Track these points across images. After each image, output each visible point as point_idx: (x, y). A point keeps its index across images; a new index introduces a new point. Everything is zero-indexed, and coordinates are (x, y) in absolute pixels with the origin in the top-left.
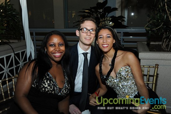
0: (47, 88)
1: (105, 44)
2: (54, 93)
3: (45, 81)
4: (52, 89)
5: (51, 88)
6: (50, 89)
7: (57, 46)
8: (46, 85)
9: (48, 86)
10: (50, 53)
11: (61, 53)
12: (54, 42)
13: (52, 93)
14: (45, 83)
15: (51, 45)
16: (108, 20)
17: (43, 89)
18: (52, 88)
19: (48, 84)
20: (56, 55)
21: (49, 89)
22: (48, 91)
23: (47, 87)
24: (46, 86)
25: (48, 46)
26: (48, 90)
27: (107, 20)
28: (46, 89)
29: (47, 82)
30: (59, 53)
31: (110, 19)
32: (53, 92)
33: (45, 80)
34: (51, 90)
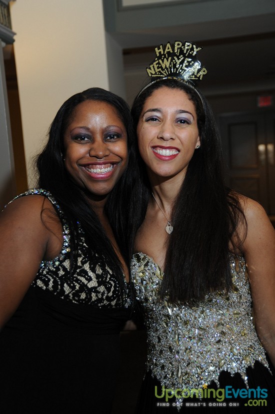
0: (97, 292)
1: (164, 144)
2: (116, 305)
3: (87, 267)
4: (111, 294)
5: (109, 290)
6: (106, 292)
7: (99, 138)
8: (90, 279)
9: (100, 284)
10: (76, 166)
11: (113, 163)
12: (90, 126)
13: (110, 304)
14: (86, 273)
15: (79, 138)
16: (184, 55)
17: (83, 296)
18: (112, 289)
19: (98, 276)
20: (95, 171)
21: (103, 294)
22: (100, 300)
23: (95, 288)
24: (93, 284)
25: (68, 139)
26: (100, 296)
27: (182, 52)
28: (93, 295)
29: (93, 270)
30: (105, 163)
31: (192, 49)
32: (113, 303)
33: (83, 263)
34: (107, 297)
